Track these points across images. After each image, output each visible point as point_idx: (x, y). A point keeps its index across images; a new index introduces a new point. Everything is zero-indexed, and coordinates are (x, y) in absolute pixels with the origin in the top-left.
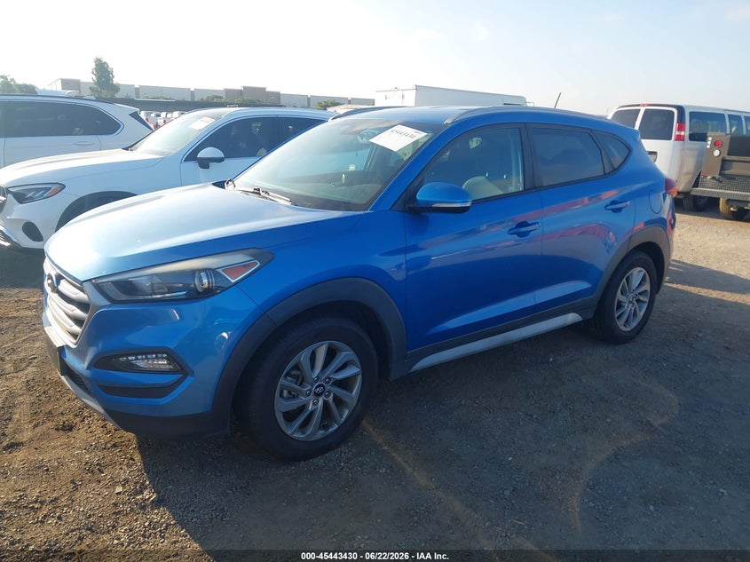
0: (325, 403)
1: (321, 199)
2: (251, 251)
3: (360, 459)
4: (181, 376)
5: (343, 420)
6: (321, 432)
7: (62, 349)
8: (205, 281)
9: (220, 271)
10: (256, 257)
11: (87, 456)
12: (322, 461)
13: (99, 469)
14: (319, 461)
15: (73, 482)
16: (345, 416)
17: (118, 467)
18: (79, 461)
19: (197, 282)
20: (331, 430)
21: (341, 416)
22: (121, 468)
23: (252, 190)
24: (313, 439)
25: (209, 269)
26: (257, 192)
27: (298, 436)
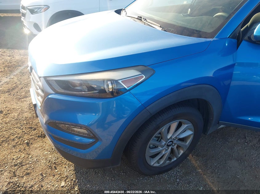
0: (172, 149)
1: (180, 27)
2: (140, 67)
3: (187, 177)
4: (94, 140)
5: (179, 156)
6: (167, 162)
7: (35, 106)
8: (110, 86)
9: (120, 81)
10: (143, 72)
11: (50, 156)
12: (167, 176)
13: (55, 167)
14: (165, 176)
15: (42, 175)
16: (181, 154)
17: (64, 166)
18: (46, 159)
19: (105, 86)
20: (173, 160)
21: (179, 154)
22: (65, 167)
23: (137, 17)
24: (163, 166)
25: (113, 80)
26: (140, 18)
27: (157, 165)
